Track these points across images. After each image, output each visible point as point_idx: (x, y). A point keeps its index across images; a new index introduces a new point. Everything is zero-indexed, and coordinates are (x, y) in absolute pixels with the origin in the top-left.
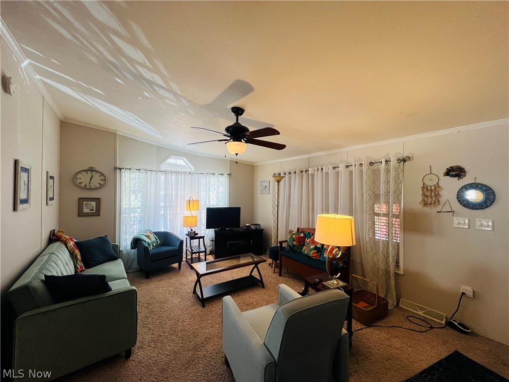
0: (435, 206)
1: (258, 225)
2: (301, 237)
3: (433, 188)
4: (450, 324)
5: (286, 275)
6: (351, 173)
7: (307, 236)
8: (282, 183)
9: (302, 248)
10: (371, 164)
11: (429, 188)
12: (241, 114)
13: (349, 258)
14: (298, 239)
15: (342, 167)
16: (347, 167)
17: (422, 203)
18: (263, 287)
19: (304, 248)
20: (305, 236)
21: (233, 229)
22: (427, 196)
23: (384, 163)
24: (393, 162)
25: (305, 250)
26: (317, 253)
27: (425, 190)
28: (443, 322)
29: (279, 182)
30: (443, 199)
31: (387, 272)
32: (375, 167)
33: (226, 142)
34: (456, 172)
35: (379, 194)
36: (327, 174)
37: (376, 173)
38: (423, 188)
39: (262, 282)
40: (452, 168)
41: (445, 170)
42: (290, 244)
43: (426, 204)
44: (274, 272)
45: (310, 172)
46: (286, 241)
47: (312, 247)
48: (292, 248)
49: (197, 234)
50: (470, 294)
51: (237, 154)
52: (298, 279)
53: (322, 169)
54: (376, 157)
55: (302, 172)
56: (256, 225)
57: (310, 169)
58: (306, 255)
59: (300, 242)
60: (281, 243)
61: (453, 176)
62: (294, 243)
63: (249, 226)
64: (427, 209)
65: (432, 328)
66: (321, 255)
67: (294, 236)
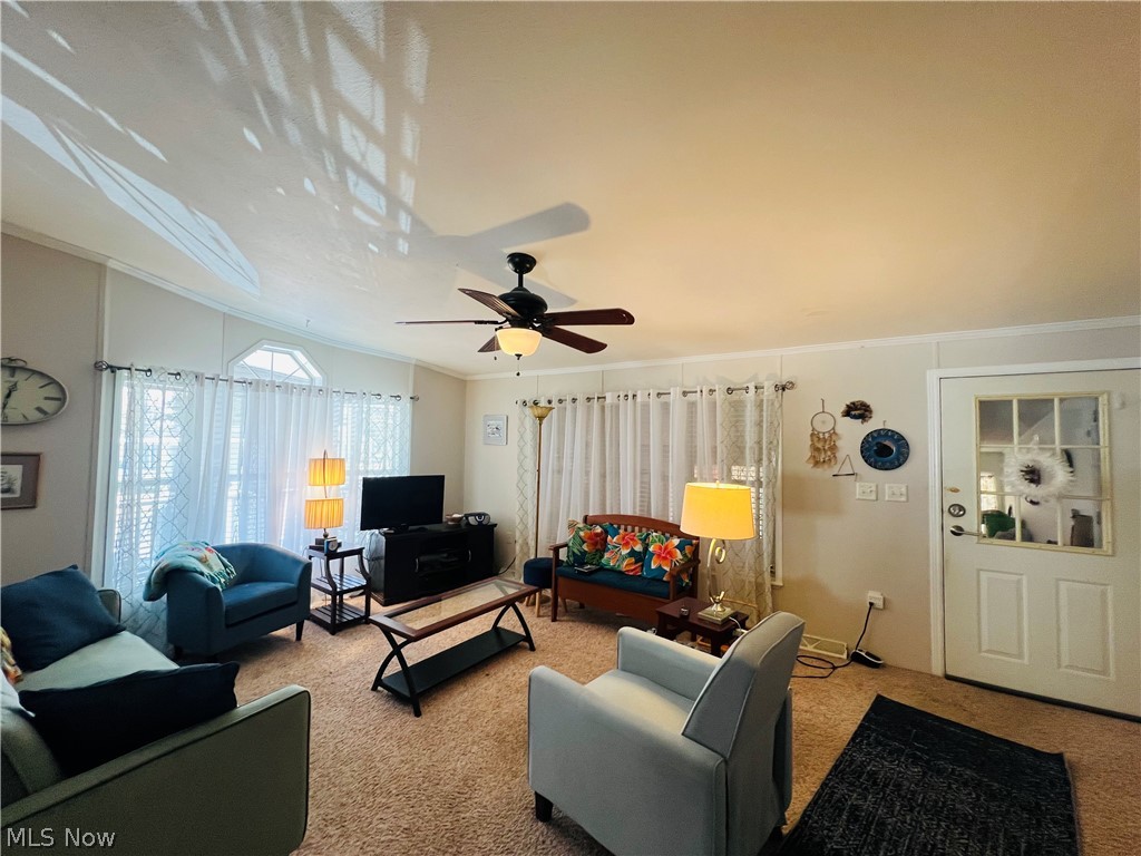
0: (830, 466)
1: (485, 515)
2: (597, 535)
3: (827, 435)
4: (856, 658)
5: (565, 618)
6: (692, 405)
7: (610, 530)
8: (545, 421)
9: (602, 557)
10: (730, 391)
11: (821, 436)
12: (529, 270)
13: (696, 569)
14: (590, 538)
15: (675, 393)
16: (685, 394)
17: (812, 461)
18: (532, 648)
19: (607, 555)
20: (606, 532)
21: (427, 527)
22: (818, 450)
23: (752, 390)
24: (769, 392)
25: (608, 559)
26: (636, 563)
27: (816, 439)
28: (845, 656)
29: (541, 418)
30: (841, 455)
31: (759, 587)
32: (735, 396)
33: (497, 326)
34: (858, 411)
35: (744, 448)
36: (646, 406)
37: (737, 407)
38: (812, 435)
39: (528, 638)
40: (853, 403)
41: (843, 408)
42: (576, 551)
43: (817, 463)
44: (539, 616)
45: (608, 401)
46: (566, 545)
47: (625, 552)
48: (580, 559)
49: (339, 545)
50: (879, 604)
51: (519, 356)
52: (592, 622)
53: (626, 396)
54: (737, 380)
55: (589, 399)
56: (480, 515)
57: (608, 395)
58: (612, 570)
59: (595, 544)
60: (556, 550)
61: (855, 417)
62: (585, 547)
63: (461, 518)
64: (819, 471)
65: (834, 668)
66: (642, 566)
67: (582, 534)
